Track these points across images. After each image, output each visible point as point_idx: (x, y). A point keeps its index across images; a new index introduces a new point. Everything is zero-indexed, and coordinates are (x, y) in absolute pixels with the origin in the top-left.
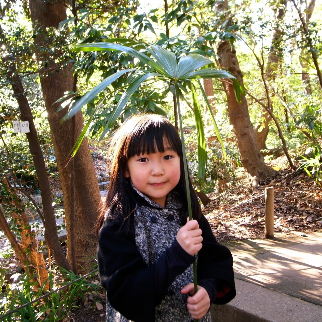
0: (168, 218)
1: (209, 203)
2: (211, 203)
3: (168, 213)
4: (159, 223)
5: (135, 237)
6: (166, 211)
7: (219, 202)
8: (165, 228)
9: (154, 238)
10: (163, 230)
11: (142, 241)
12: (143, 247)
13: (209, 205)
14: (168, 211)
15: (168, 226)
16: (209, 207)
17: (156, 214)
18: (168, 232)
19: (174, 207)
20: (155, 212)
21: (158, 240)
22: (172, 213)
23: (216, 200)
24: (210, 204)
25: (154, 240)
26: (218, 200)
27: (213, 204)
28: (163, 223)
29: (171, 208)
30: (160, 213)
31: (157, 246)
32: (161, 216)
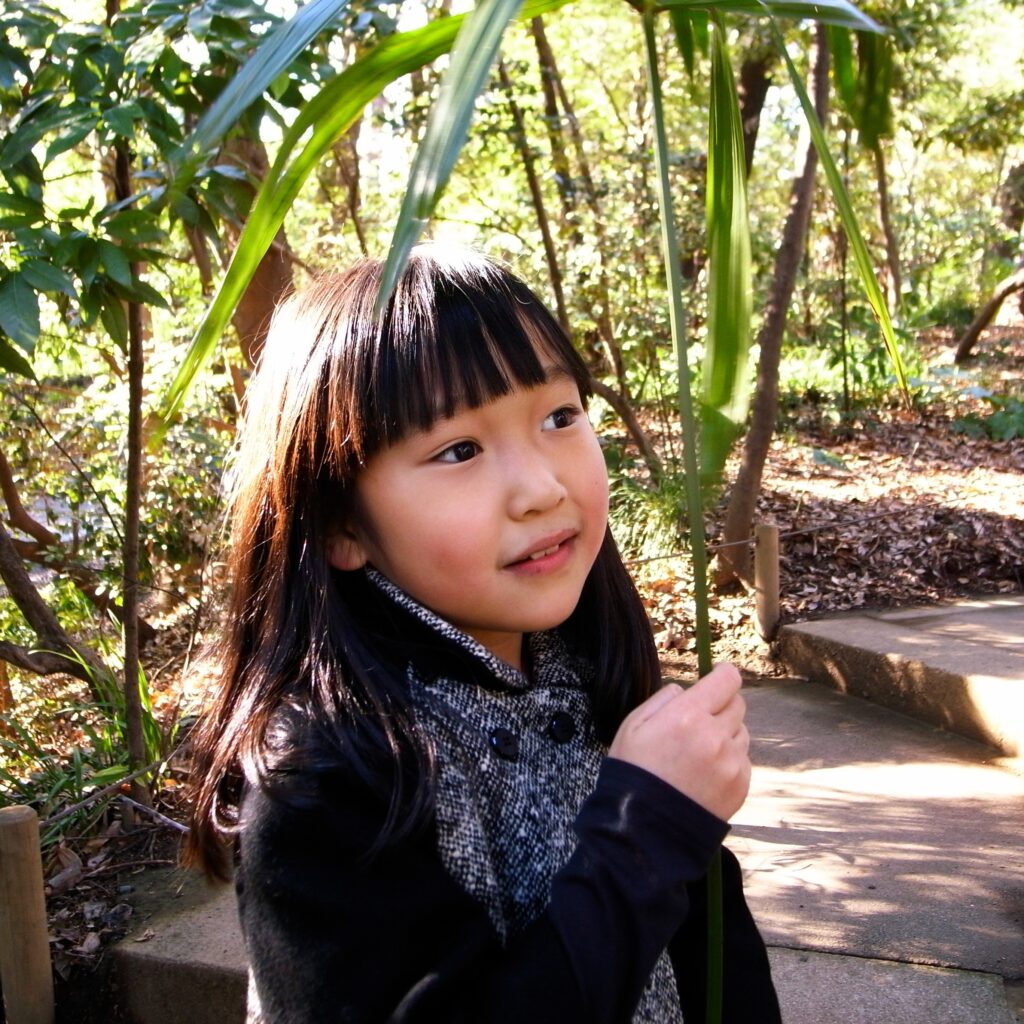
0: (549, 730)
1: (149, 642)
2: (157, 640)
3: (550, 708)
4: (523, 758)
5: (437, 836)
6: (542, 698)
7: (187, 635)
8: (550, 779)
9: (522, 833)
10: (545, 792)
11: (470, 849)
12: (479, 880)
13: (152, 649)
14: (553, 695)
15: (559, 769)
16: (154, 654)
17: (505, 715)
18: (566, 796)
19: (569, 677)
20: (499, 709)
21: (543, 841)
22: (566, 704)
23: (175, 631)
24: (155, 644)
25: (523, 842)
26: (184, 630)
27: (167, 643)
28: (536, 754)
29: (560, 684)
30: (520, 710)
31: (539, 867)
32: (526, 722)
